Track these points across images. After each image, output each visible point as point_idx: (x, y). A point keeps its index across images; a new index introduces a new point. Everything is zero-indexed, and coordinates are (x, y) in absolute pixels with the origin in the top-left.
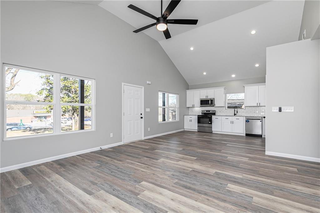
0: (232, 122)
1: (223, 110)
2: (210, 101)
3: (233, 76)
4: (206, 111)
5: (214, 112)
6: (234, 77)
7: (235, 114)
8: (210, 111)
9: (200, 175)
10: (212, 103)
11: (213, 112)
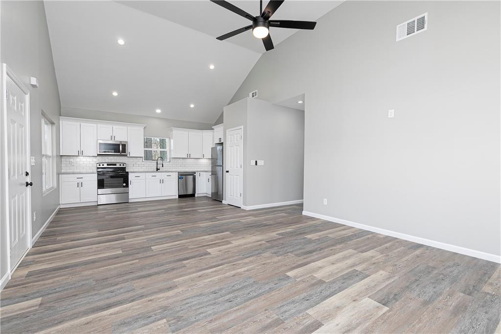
0: (161, 182)
1: (138, 163)
2: (121, 146)
3: (158, 111)
4: (108, 165)
5: (124, 166)
6: (159, 114)
7: (157, 169)
8: (116, 165)
10: (124, 150)
11: (122, 166)
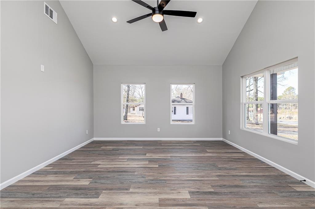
9: (117, 185)
